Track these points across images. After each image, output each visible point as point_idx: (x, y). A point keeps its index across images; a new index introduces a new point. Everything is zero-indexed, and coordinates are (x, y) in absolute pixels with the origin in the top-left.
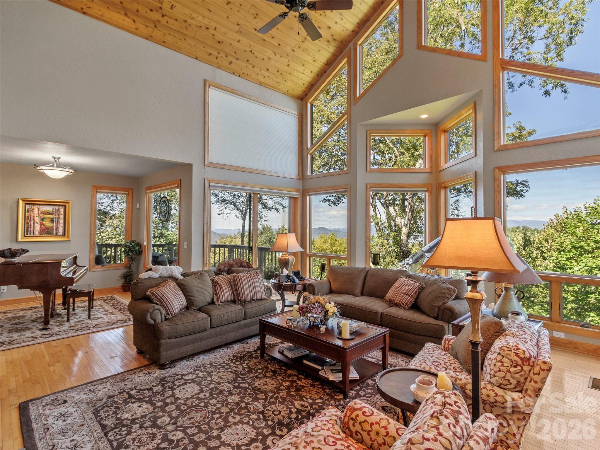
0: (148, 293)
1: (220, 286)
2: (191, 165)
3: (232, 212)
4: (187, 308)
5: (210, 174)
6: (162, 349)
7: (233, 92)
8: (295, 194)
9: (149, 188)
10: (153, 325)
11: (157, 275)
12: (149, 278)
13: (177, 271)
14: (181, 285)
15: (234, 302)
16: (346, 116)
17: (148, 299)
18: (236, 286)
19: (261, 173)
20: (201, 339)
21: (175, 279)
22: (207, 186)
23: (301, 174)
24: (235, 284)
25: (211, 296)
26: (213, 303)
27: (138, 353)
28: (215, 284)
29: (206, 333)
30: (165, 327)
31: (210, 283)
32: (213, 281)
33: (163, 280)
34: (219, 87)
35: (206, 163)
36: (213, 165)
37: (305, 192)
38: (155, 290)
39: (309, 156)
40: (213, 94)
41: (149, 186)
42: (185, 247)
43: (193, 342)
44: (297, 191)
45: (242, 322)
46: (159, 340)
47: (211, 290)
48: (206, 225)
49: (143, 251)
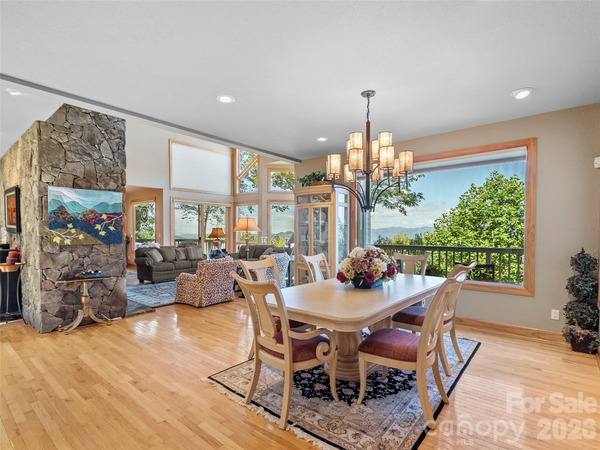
0: (145, 253)
1: (180, 252)
2: (162, 189)
3: (195, 216)
4: (163, 261)
5: (174, 194)
6: (153, 276)
7: (187, 144)
8: (229, 205)
9: (134, 201)
10: (148, 266)
11: (148, 247)
12: (144, 248)
13: (158, 245)
14: (159, 251)
15: (187, 260)
16: (257, 159)
17: (145, 256)
18: (187, 253)
19: (205, 193)
20: (171, 274)
21: (157, 249)
22: (171, 201)
23: (232, 192)
24: (187, 252)
25: (175, 257)
26: (176, 260)
27: (140, 282)
28: (177, 251)
29: (173, 271)
30: (154, 267)
31: (174, 251)
32: (176, 250)
33: (151, 249)
34: (177, 142)
35: (171, 188)
36: (175, 189)
37: (235, 204)
38: (148, 252)
39: (237, 181)
40: (175, 147)
41: (134, 199)
42: (160, 236)
43: (167, 274)
44: (231, 203)
45: (190, 269)
46: (152, 272)
47: (175, 254)
48: (171, 224)
49: (130, 242)
